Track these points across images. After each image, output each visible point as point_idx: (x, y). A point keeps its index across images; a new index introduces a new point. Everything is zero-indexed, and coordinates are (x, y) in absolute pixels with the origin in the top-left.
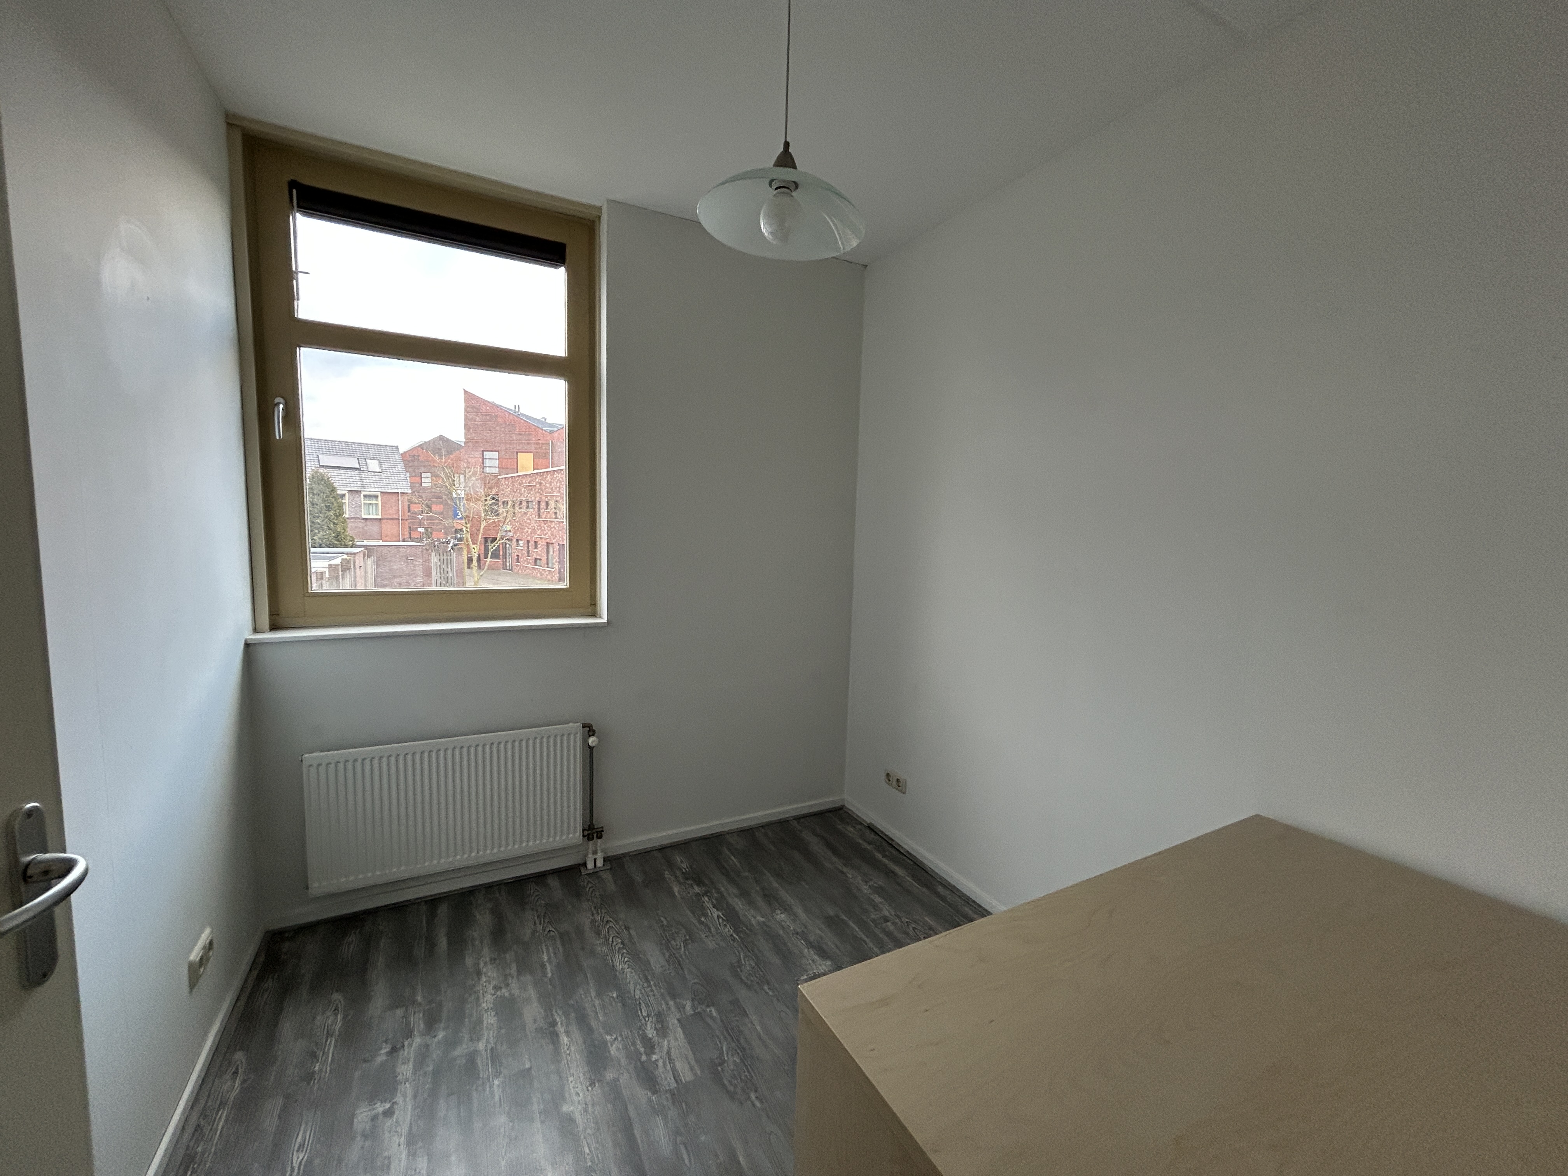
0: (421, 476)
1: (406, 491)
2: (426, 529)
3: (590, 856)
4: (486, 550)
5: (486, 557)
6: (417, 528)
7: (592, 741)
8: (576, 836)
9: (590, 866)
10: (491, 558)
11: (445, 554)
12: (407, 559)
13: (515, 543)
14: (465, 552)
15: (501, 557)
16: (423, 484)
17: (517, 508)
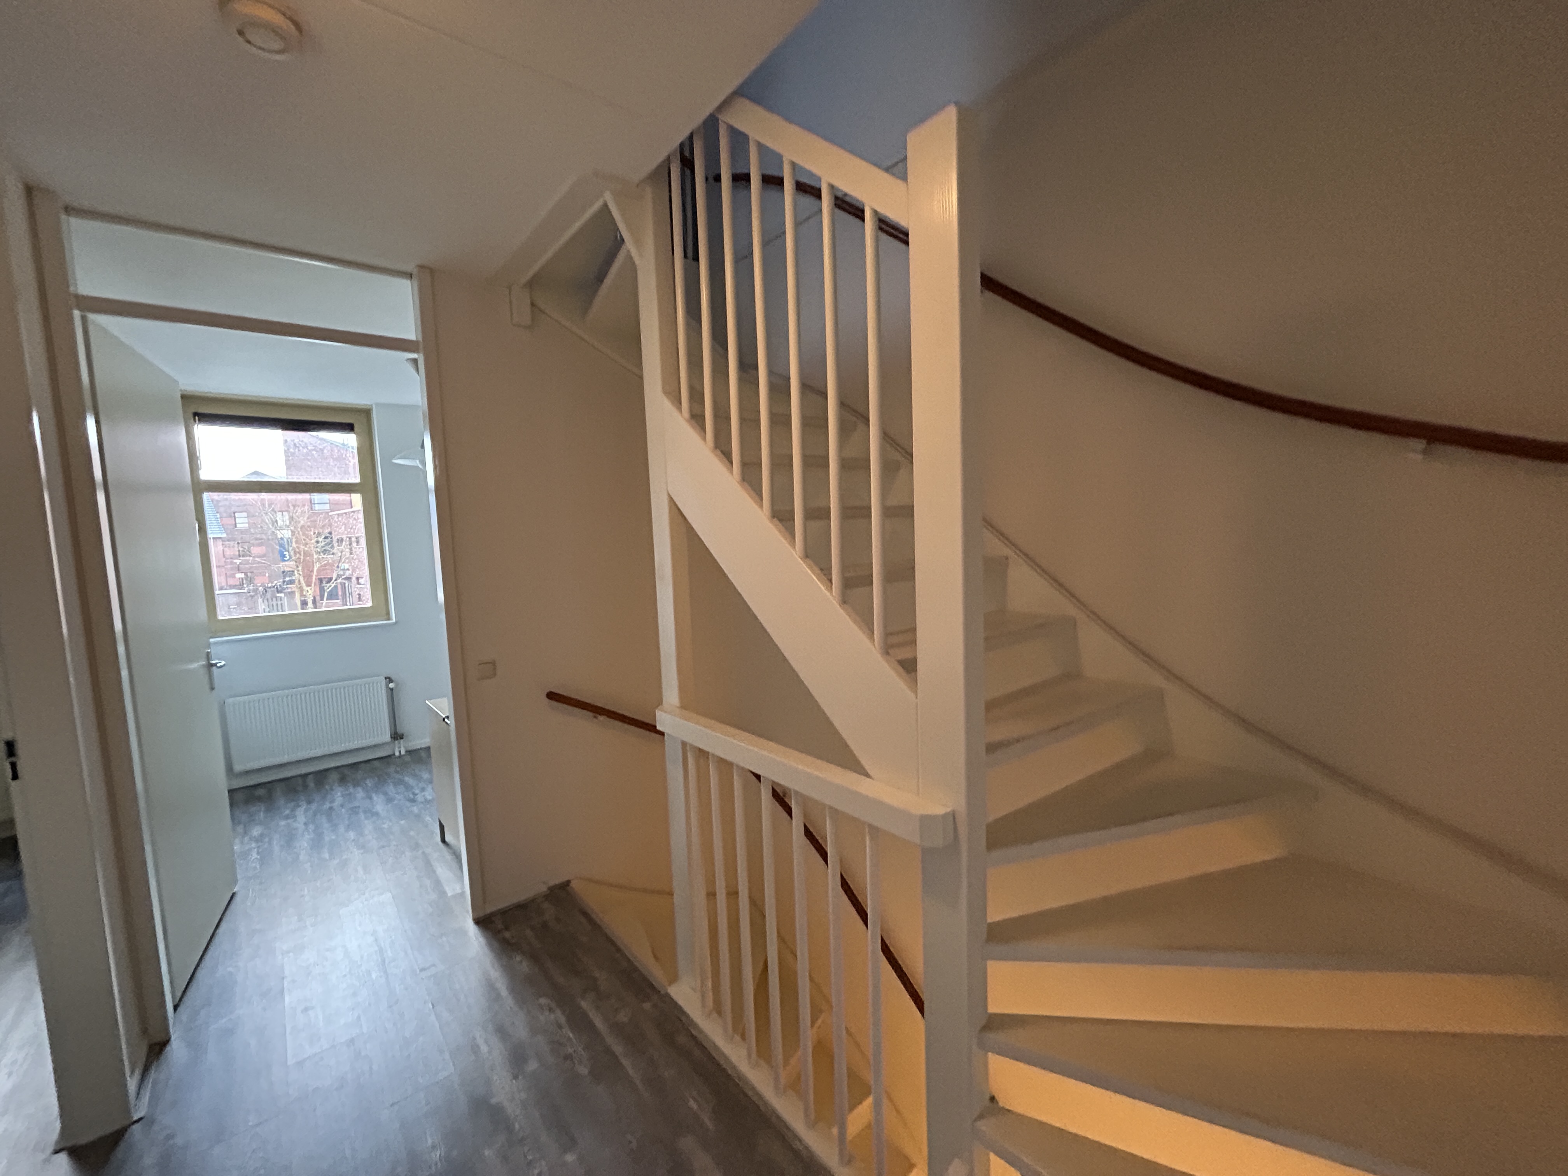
0: (235, 516)
1: (219, 535)
2: (246, 574)
3: (397, 749)
4: (322, 590)
5: (322, 599)
6: (235, 574)
7: (391, 685)
8: (387, 738)
9: (397, 754)
10: (327, 599)
11: (274, 599)
12: (229, 608)
13: (356, 582)
14: (297, 595)
15: (340, 597)
16: (238, 525)
17: (354, 544)
